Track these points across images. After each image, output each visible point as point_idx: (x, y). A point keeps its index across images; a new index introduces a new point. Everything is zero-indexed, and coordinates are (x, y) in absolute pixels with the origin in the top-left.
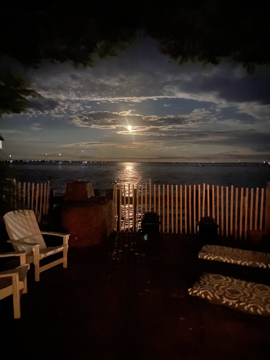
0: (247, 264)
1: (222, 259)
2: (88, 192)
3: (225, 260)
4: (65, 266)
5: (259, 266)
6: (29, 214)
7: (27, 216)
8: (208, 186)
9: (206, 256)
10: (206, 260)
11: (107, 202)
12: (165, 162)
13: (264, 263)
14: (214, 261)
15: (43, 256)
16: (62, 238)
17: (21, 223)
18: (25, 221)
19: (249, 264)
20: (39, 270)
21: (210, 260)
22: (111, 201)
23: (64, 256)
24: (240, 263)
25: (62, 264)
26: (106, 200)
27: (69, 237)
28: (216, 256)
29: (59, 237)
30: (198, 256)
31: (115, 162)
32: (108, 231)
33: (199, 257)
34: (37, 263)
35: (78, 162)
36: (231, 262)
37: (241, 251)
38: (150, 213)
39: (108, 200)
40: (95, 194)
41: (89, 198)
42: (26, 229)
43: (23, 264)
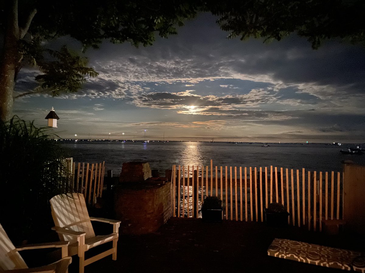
0: (327, 266)
1: (297, 257)
2: (145, 173)
3: (300, 259)
4: (115, 258)
5: (342, 267)
6: (78, 198)
7: (76, 200)
8: (276, 168)
9: (277, 253)
10: (277, 258)
11: (165, 184)
12: (229, 141)
13: (347, 265)
14: (287, 260)
15: (88, 247)
16: (112, 225)
17: (68, 208)
18: (73, 206)
19: (329, 265)
20: (84, 263)
21: (282, 259)
22: (169, 183)
23: (113, 247)
24: (318, 263)
25: (111, 256)
26: (164, 182)
27: (120, 224)
28: (288, 254)
29: (109, 224)
30: (267, 253)
31: (177, 141)
32: (164, 217)
33: (269, 254)
34: (81, 255)
35: (141, 141)
36: (308, 261)
37: (318, 248)
38: (211, 197)
39: (166, 182)
40: (152, 175)
41: (145, 179)
42: (73, 214)
43: (64, 258)
